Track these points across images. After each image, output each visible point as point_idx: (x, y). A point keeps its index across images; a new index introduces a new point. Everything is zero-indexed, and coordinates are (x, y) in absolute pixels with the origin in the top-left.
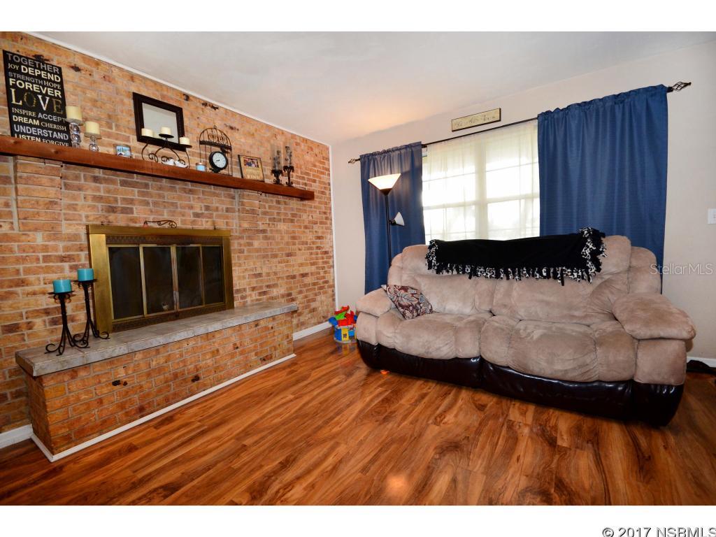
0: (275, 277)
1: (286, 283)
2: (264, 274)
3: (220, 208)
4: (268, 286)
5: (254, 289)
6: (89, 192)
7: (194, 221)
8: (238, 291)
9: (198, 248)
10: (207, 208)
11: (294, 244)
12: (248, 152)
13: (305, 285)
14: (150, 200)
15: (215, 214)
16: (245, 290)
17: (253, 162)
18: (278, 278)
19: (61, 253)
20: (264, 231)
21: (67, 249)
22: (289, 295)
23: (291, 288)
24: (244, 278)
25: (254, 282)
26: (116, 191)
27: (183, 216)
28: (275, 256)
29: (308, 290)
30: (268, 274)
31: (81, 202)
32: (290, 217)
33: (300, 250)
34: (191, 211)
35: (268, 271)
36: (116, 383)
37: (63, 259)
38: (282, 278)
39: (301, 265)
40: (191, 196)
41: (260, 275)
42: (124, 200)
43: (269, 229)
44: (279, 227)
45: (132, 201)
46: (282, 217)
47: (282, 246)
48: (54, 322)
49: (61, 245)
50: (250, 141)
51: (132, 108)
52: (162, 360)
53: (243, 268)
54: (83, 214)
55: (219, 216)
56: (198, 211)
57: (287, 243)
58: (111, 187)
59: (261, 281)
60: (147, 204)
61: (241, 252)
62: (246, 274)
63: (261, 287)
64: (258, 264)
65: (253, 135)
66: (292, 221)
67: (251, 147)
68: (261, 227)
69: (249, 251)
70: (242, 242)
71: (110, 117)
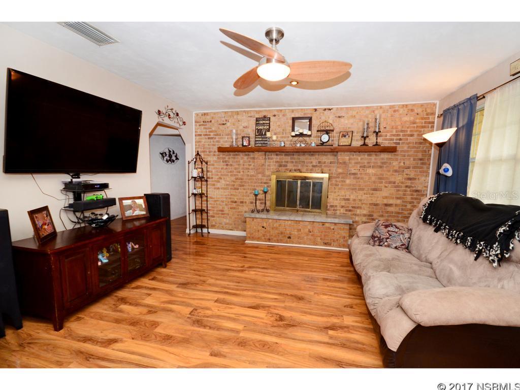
0: (360, 203)
1: (369, 208)
2: (351, 200)
3: (326, 162)
4: (353, 207)
5: (342, 207)
6: (274, 160)
7: (312, 169)
8: (332, 206)
9: (310, 182)
10: (320, 162)
11: (382, 183)
12: (349, 128)
13: (387, 212)
14: (294, 161)
15: (323, 165)
16: (336, 206)
17: (348, 134)
18: (362, 204)
19: (265, 181)
20: (354, 174)
21: (267, 180)
22: (372, 216)
23: (373, 212)
24: (337, 200)
25: (343, 203)
26: (282, 159)
27: (307, 167)
28: (363, 190)
29: (390, 216)
30: (354, 200)
31: (272, 164)
32: (379, 164)
33: (386, 187)
34: (311, 164)
35: (354, 198)
36: (263, 227)
37: (265, 183)
38: (366, 204)
39: (386, 197)
40: (312, 157)
41: (348, 200)
42: (285, 161)
43: (359, 173)
44: (368, 171)
45: (287, 162)
46: (372, 165)
47: (369, 183)
48: (261, 203)
49: (265, 178)
50: (351, 121)
51: (291, 124)
52: (278, 225)
53: (337, 194)
54: (272, 167)
55: (326, 166)
56: (314, 164)
57: (374, 182)
58: (281, 157)
59: (349, 203)
60: (293, 162)
61: (337, 185)
62: (339, 198)
63: (348, 207)
64: (348, 193)
65: (355, 116)
66: (381, 167)
67: (352, 124)
68: (353, 171)
69: (342, 185)
70: (338, 179)
71: (283, 130)
